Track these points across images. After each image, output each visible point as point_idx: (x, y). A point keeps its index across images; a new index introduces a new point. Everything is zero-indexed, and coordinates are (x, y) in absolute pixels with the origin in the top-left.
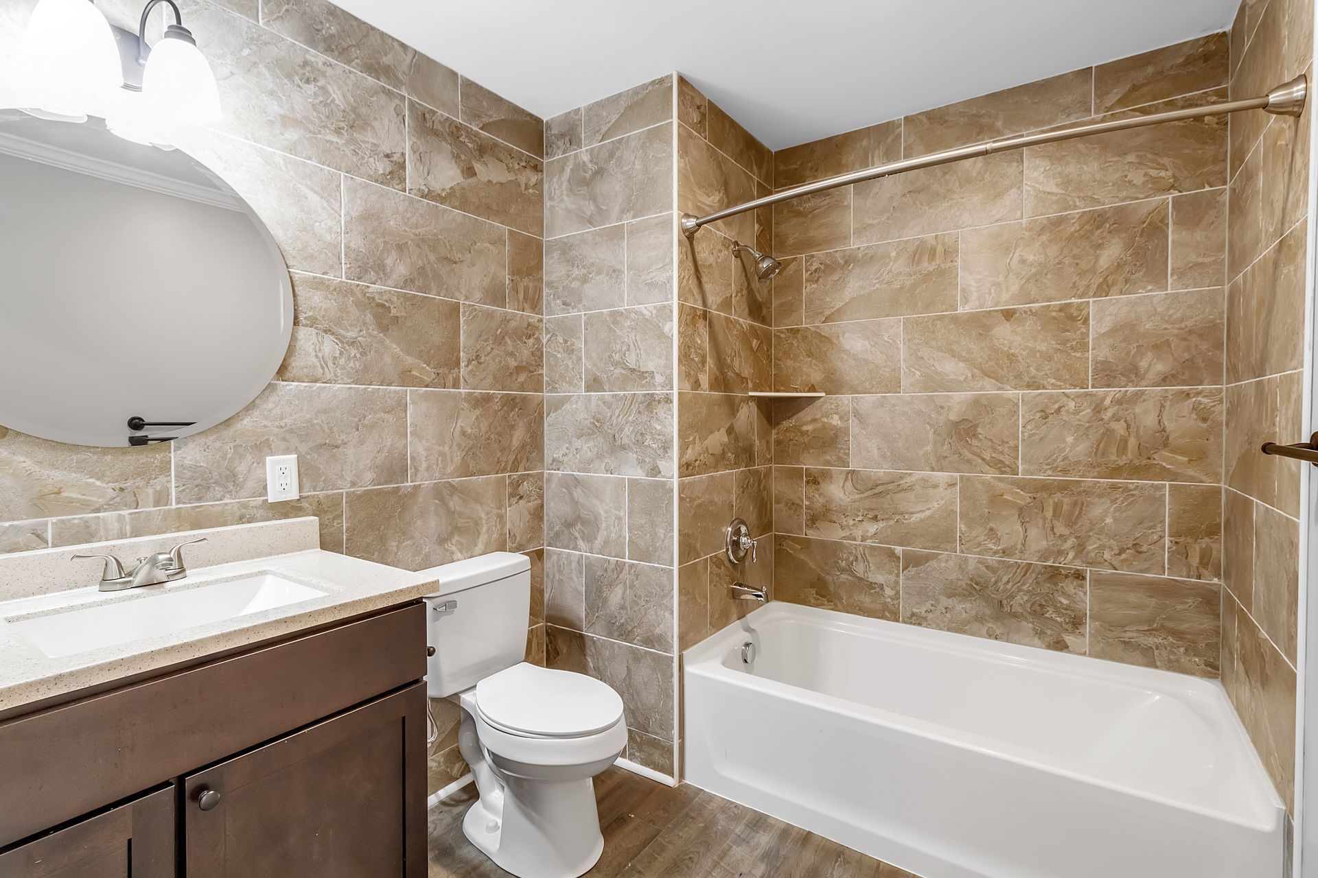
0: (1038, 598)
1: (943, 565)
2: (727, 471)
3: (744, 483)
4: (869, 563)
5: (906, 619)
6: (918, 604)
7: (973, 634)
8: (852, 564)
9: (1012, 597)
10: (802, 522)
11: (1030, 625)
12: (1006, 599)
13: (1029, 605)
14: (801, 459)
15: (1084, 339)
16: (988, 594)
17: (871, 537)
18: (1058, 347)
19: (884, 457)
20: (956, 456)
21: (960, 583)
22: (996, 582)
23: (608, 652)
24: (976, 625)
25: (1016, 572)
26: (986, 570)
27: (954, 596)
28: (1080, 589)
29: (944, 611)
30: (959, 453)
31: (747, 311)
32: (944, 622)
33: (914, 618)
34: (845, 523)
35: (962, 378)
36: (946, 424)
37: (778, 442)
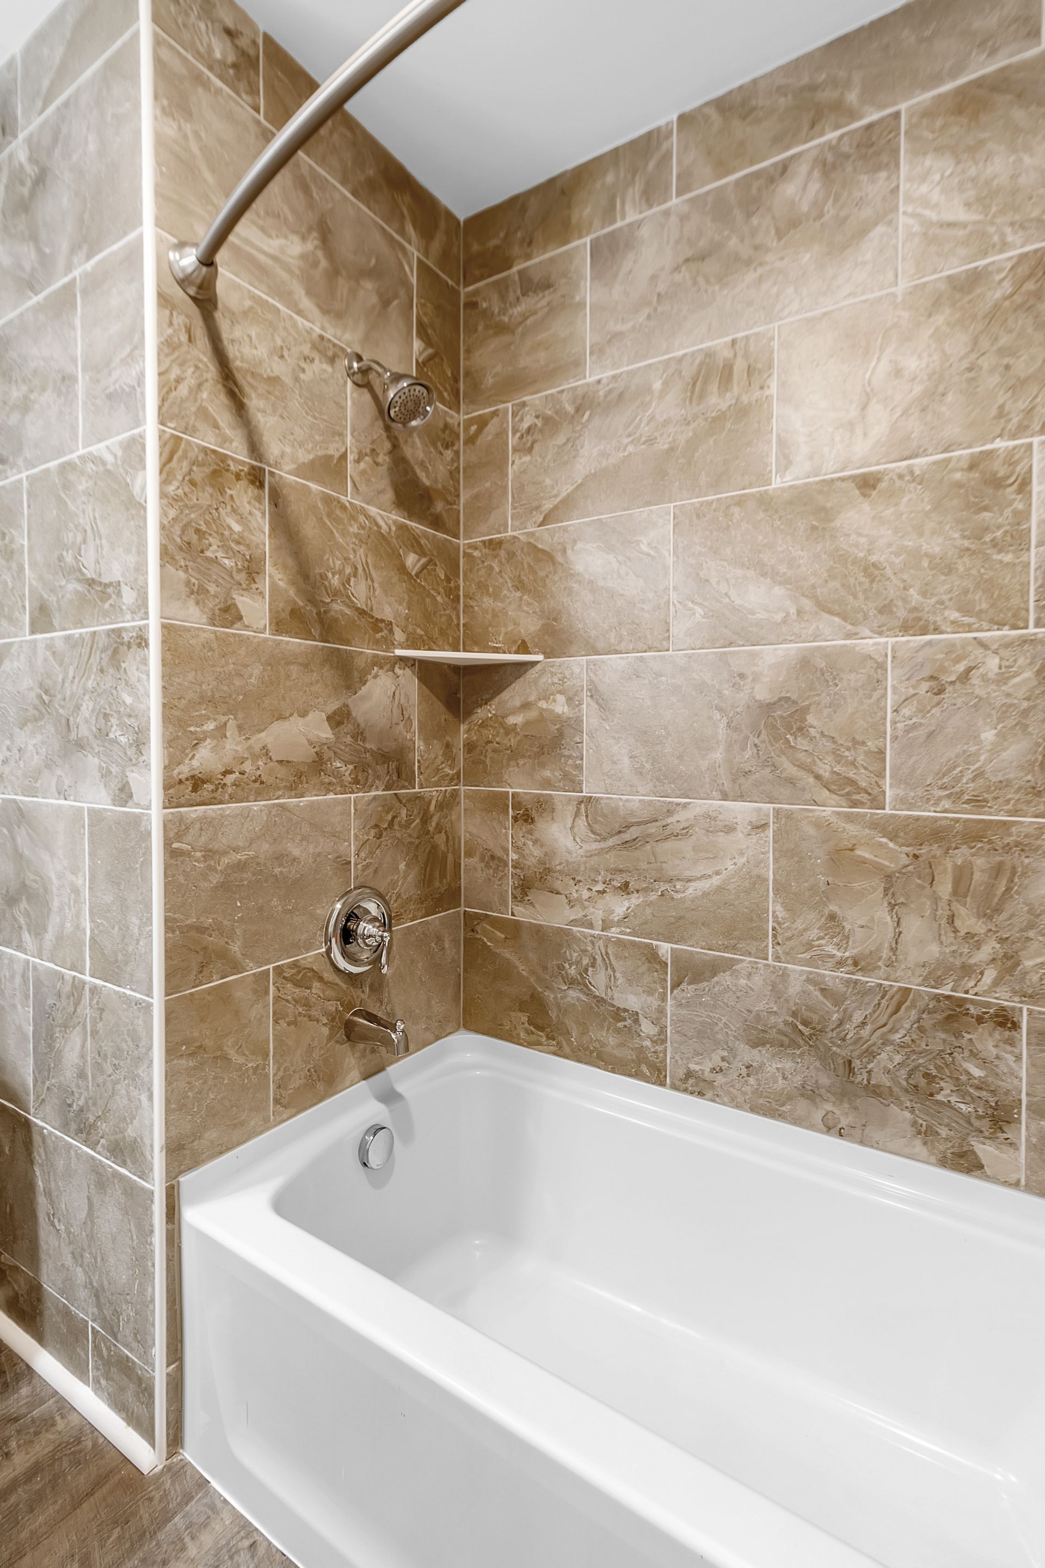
0: (921, 1061)
1: (743, 982)
2: (331, 796)
3: (381, 819)
4: (614, 971)
5: (678, 1083)
6: (698, 1054)
7: (797, 1122)
8: (586, 971)
9: (871, 1054)
10: (507, 891)
11: (907, 1114)
12: (859, 1057)
13: (903, 1073)
14: (506, 777)
15: (1019, 524)
16: (825, 1045)
17: (619, 923)
18: (966, 543)
19: (639, 772)
20: (768, 770)
21: (773, 1019)
22: (841, 1023)
23: (62, 1162)
24: (802, 1106)
25: (879, 1004)
26: (821, 998)
27: (763, 1045)
28: (1008, 1048)
29: (744, 1071)
30: (773, 765)
31: (389, 495)
32: (744, 1094)
33: (691, 1081)
34: (575, 895)
35: (779, 617)
36: (748, 707)
37: (470, 747)
